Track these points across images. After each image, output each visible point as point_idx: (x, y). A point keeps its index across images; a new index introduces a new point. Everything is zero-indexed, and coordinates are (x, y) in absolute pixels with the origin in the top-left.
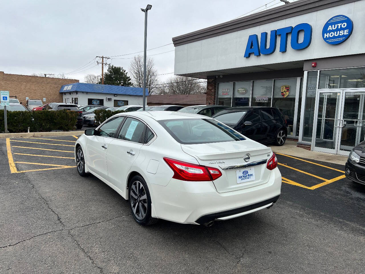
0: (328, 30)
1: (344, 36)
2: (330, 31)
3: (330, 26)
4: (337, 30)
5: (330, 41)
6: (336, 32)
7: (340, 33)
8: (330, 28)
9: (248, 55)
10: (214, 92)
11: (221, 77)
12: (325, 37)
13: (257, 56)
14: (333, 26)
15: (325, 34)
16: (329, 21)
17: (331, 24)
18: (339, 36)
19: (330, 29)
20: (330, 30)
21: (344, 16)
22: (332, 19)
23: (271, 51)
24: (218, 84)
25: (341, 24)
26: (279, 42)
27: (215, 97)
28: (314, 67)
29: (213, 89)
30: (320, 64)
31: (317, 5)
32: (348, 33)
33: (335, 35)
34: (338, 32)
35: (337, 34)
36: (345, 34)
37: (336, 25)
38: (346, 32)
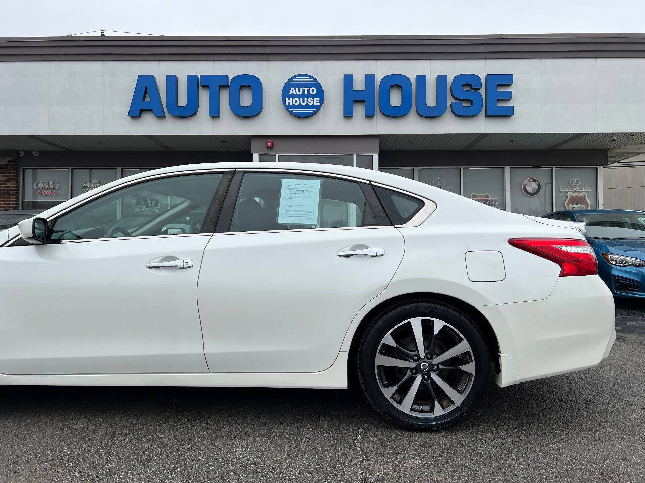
0: (290, 93)
1: (314, 106)
2: (293, 96)
3: (293, 88)
4: (304, 96)
5: (295, 110)
6: (301, 99)
7: (308, 101)
8: (292, 91)
9: (136, 113)
10: (16, 187)
11: (36, 154)
12: (287, 103)
13: (159, 117)
14: (297, 89)
16: (291, 79)
17: (295, 86)
18: (307, 106)
20: (293, 94)
21: (311, 77)
22: (294, 77)
23: (189, 112)
24: (24, 170)
25: (309, 88)
26: (204, 97)
27: (17, 199)
28: (269, 148)
29: (10, 181)
30: (278, 144)
31: (268, 51)
32: (319, 104)
33: (302, 103)
34: (306, 99)
35: (304, 102)
36: (316, 104)
37: (301, 89)
38: (316, 101)
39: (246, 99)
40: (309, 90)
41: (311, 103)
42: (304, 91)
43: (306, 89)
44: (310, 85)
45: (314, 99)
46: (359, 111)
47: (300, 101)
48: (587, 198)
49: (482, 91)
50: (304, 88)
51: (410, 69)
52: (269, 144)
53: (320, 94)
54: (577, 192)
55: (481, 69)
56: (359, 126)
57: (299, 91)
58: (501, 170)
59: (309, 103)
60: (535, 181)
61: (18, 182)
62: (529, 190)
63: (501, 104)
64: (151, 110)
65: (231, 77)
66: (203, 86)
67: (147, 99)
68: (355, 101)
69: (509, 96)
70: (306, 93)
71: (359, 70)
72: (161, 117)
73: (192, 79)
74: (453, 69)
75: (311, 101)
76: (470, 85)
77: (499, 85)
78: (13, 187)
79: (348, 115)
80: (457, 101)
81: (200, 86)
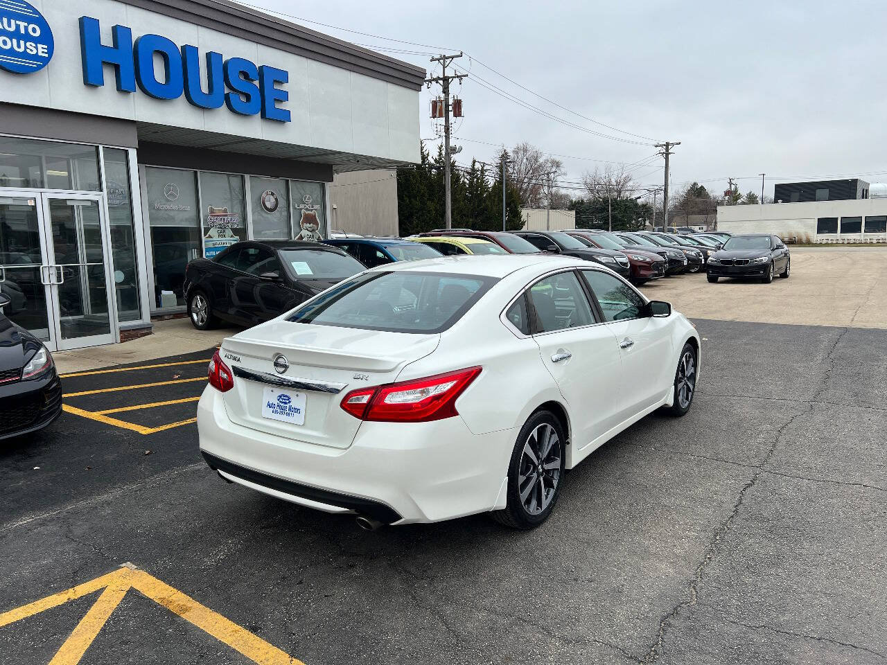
4: (18, 36)
5: (4, 58)
6: (14, 41)
21: (30, 7)
32: (47, 55)
33: (16, 49)
34: (22, 42)
35: (19, 47)
36: (40, 54)
37: (13, 22)
38: (41, 50)
40: (26, 28)
41: (31, 50)
42: (18, 27)
43: (22, 24)
44: (29, 20)
45: (36, 45)
46: (108, 78)
47: (12, 44)
48: (317, 217)
51: (175, 32)
53: (47, 38)
54: (309, 210)
55: (255, 54)
56: (107, 102)
58: (240, 178)
59: (28, 51)
60: (273, 194)
62: (269, 205)
63: (278, 106)
69: (284, 97)
70: (23, 31)
71: (103, 13)
75: (31, 48)
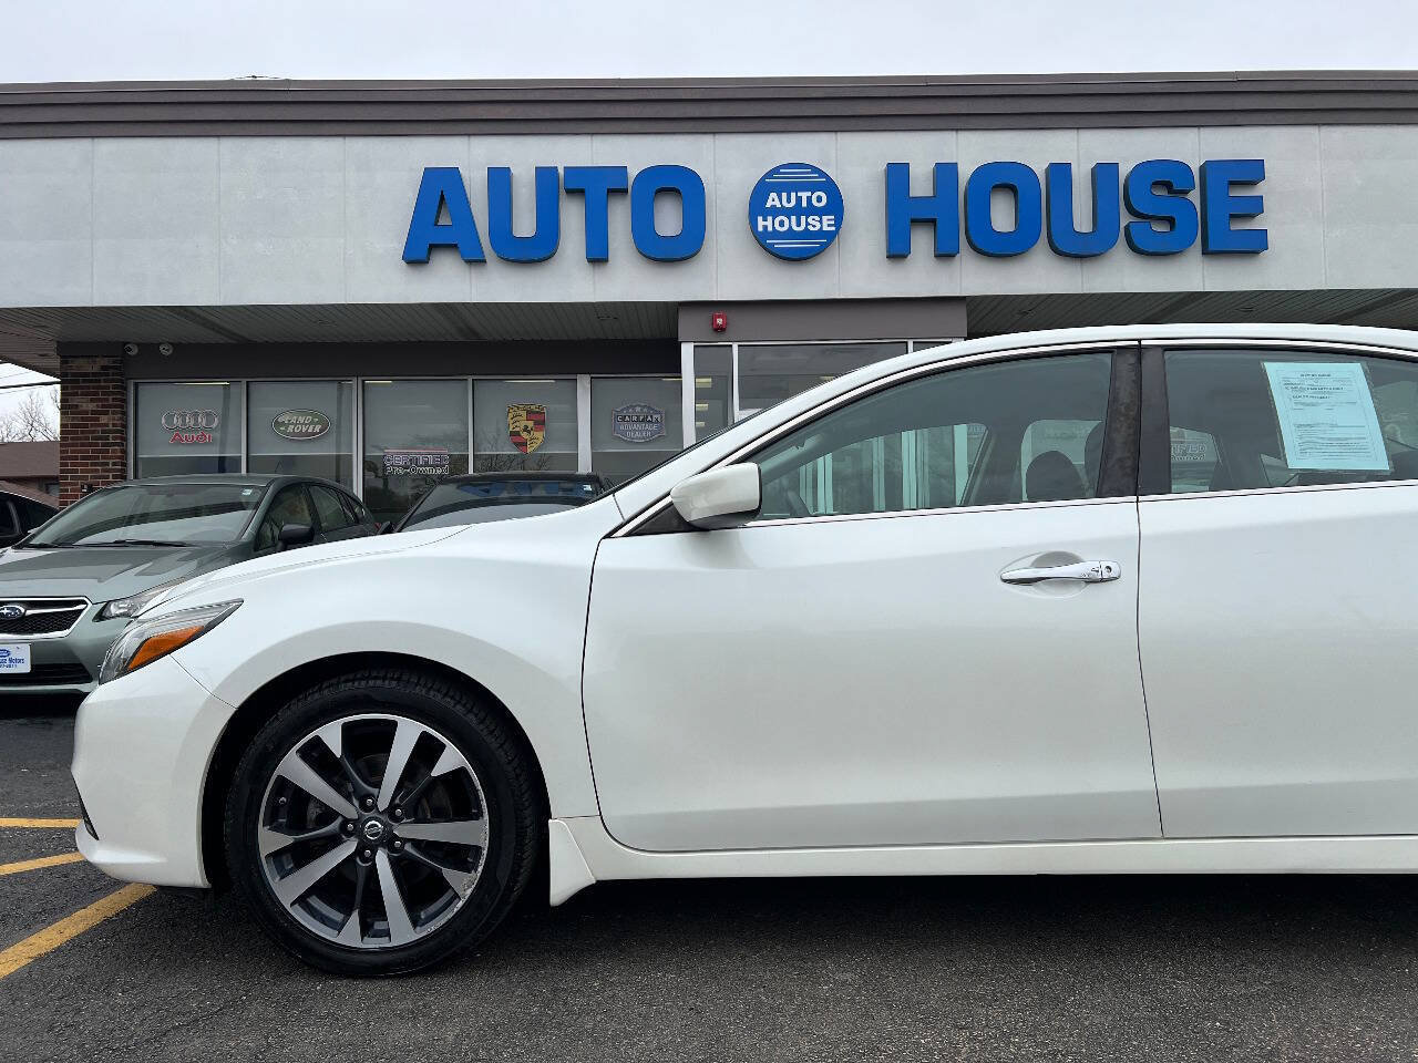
0: (768, 205)
1: (821, 234)
2: (775, 212)
3: (773, 195)
4: (798, 211)
5: (780, 244)
7: (807, 224)
8: (773, 200)
10: (121, 425)
11: (166, 350)
12: (760, 229)
13: (469, 262)
14: (784, 195)
15: (760, 219)
16: (770, 174)
17: (779, 189)
18: (807, 234)
19: (774, 203)
20: (773, 206)
21: (815, 170)
22: (776, 170)
24: (137, 388)
25: (809, 194)
26: (572, 217)
27: (125, 452)
28: (720, 330)
29: (106, 413)
30: (738, 320)
31: (716, 111)
32: (833, 228)
33: (795, 228)
34: (803, 218)
35: (799, 225)
36: (825, 228)
37: (793, 195)
38: (827, 223)
39: (668, 220)
40: (809, 199)
41: (814, 226)
42: (799, 199)
43: (804, 195)
44: (813, 187)
45: (821, 218)
46: (922, 242)
47: (791, 223)
49: (1194, 196)
50: (799, 194)
51: (1036, 150)
52: (720, 321)
53: (836, 206)
55: (1193, 147)
56: (922, 277)
57: (789, 201)
59: (810, 227)
61: (125, 413)
63: (1237, 226)
64: (455, 246)
65: (633, 173)
66: (570, 192)
67: (445, 220)
68: (914, 221)
69: (1256, 206)
70: (804, 204)
71: (922, 152)
72: (475, 261)
73: (545, 176)
74: (1130, 148)
75: (814, 224)
76: (1168, 185)
77: (1233, 183)
78: (114, 425)
79: (897, 252)
80: (1139, 220)
81: (562, 191)
